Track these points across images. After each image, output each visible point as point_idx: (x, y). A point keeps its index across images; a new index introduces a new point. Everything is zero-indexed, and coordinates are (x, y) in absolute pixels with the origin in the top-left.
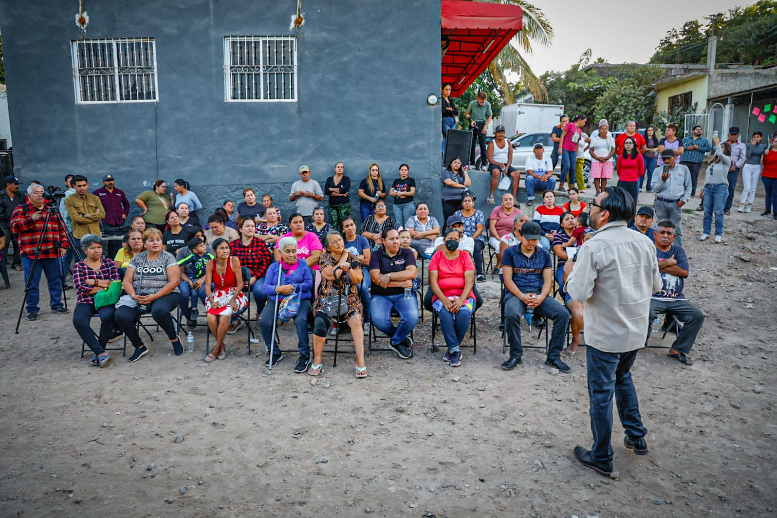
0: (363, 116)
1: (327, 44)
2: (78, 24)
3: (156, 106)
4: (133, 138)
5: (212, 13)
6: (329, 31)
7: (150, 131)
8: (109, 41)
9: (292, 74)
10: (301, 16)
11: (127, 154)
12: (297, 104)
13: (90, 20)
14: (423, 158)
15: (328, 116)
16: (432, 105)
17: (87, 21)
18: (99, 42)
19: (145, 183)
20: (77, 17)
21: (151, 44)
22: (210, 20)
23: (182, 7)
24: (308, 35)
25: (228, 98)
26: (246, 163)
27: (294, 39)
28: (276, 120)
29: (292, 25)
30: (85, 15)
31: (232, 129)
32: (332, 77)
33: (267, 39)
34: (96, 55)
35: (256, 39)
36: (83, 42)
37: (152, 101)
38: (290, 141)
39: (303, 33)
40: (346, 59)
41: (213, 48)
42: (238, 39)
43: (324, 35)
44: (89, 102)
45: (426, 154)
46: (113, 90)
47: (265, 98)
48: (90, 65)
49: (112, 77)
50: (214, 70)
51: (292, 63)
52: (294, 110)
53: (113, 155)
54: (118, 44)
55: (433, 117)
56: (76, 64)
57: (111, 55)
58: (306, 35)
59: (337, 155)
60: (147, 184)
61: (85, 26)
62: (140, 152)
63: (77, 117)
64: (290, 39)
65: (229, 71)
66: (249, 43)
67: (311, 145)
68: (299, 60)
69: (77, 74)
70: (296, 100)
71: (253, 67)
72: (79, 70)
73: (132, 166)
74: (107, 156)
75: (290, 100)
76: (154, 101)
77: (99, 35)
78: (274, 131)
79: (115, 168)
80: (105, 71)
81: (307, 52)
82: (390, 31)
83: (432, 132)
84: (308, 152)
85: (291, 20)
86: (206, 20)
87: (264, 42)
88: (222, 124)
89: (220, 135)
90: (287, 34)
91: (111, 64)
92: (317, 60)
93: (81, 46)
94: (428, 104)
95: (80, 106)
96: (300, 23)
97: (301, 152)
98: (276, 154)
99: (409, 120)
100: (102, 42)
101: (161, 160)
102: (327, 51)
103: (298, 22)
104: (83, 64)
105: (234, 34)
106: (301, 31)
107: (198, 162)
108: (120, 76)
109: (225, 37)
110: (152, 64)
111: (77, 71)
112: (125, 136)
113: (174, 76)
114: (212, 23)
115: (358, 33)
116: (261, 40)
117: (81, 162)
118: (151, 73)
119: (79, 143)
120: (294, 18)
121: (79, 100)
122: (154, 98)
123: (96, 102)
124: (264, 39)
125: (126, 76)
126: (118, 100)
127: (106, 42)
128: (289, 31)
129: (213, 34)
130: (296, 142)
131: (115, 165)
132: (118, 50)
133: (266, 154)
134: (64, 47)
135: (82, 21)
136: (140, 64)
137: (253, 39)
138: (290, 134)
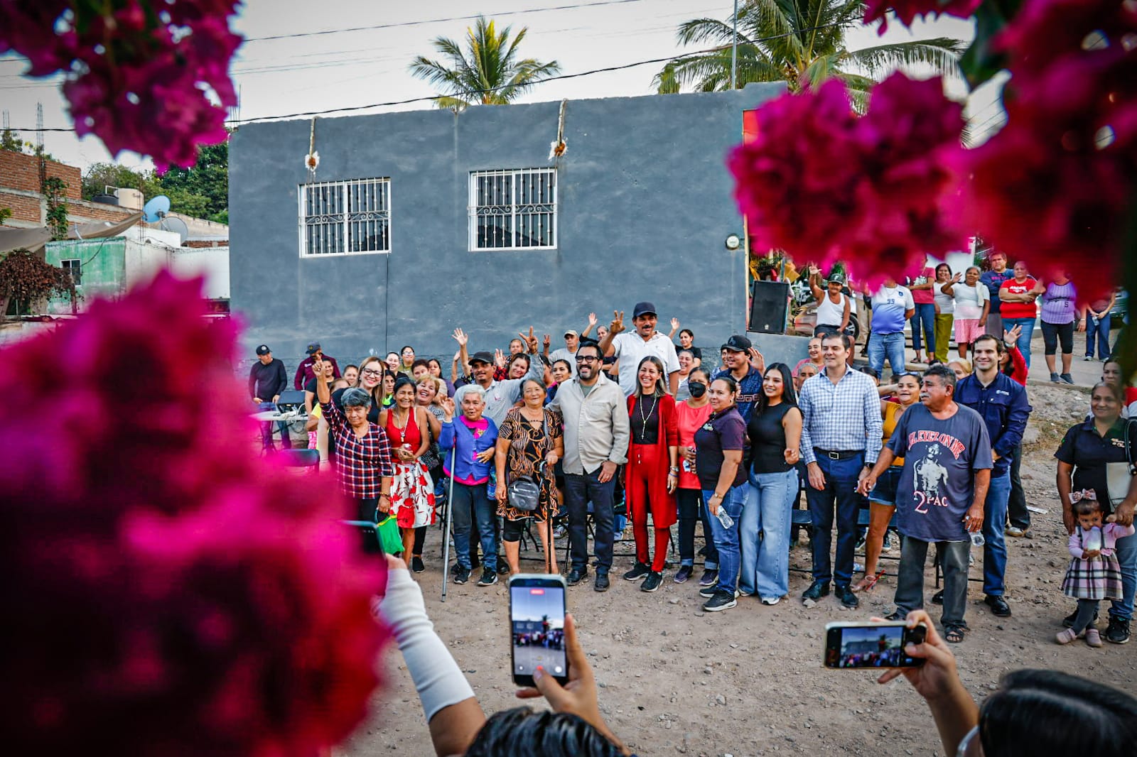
0: (641, 266)
1: (595, 175)
2: (307, 166)
3: (388, 259)
4: (361, 297)
5: (456, 144)
6: (597, 159)
7: (379, 288)
8: (340, 184)
9: (551, 215)
10: (563, 142)
11: (353, 315)
12: (556, 252)
13: (320, 161)
14: (721, 319)
15: (595, 266)
16: (733, 249)
17: (317, 162)
18: (328, 185)
20: (307, 158)
21: (386, 184)
22: (454, 153)
23: (422, 139)
24: (571, 165)
25: (473, 246)
26: (492, 327)
27: (553, 171)
28: (530, 273)
29: (552, 154)
30: (316, 156)
31: (476, 285)
32: (601, 217)
33: (522, 172)
34: (325, 200)
35: (508, 173)
36: (311, 186)
37: (384, 251)
38: (547, 299)
39: (565, 163)
40: (618, 193)
41: (456, 187)
42: (486, 175)
43: (592, 164)
44: (315, 255)
45: (725, 315)
46: (341, 240)
47: (518, 245)
48: (318, 212)
49: (341, 224)
50: (457, 213)
51: (551, 201)
52: (552, 260)
53: (337, 318)
54: (349, 187)
55: (733, 265)
56: (303, 212)
57: (341, 199)
58: (569, 165)
59: (606, 317)
60: (374, 352)
61: (315, 168)
62: (368, 314)
63: (299, 272)
64: (549, 171)
65: (475, 213)
66: (499, 178)
67: (572, 304)
68: (561, 196)
69: (303, 223)
70: (555, 247)
71: (503, 208)
72: (306, 218)
73: (358, 330)
74: (330, 319)
75: (548, 247)
76: (386, 252)
77: (329, 177)
78: (527, 287)
79: (338, 334)
80: (333, 220)
81: (569, 187)
82: (675, 155)
83: (732, 286)
84: (569, 313)
85: (550, 148)
86: (450, 153)
87: (518, 176)
88: (465, 279)
89: (461, 293)
90: (546, 165)
91: (341, 210)
92: (582, 196)
93: (309, 191)
94: (727, 247)
95: (304, 260)
96: (561, 151)
97: (561, 313)
98: (529, 316)
99: (700, 269)
100: (332, 185)
101: (390, 323)
102: (594, 184)
103: (559, 150)
104: (310, 212)
105: (481, 169)
106: (563, 160)
107: (434, 326)
108: (350, 224)
109: (471, 172)
110: (386, 208)
111: (304, 219)
112: (352, 294)
113: (411, 222)
114: (456, 157)
115: (634, 160)
116: (514, 174)
117: (302, 325)
118: (384, 219)
119: (301, 303)
120: (554, 145)
121: (303, 253)
122: (387, 248)
123: (322, 255)
124: (518, 172)
125: (358, 223)
126: (346, 252)
127: (336, 184)
128: (547, 161)
129: (457, 169)
130: (554, 300)
131: (338, 330)
132: (349, 193)
133: (516, 316)
134: (292, 193)
135: (312, 163)
136: (373, 209)
137: (504, 174)
138: (548, 291)
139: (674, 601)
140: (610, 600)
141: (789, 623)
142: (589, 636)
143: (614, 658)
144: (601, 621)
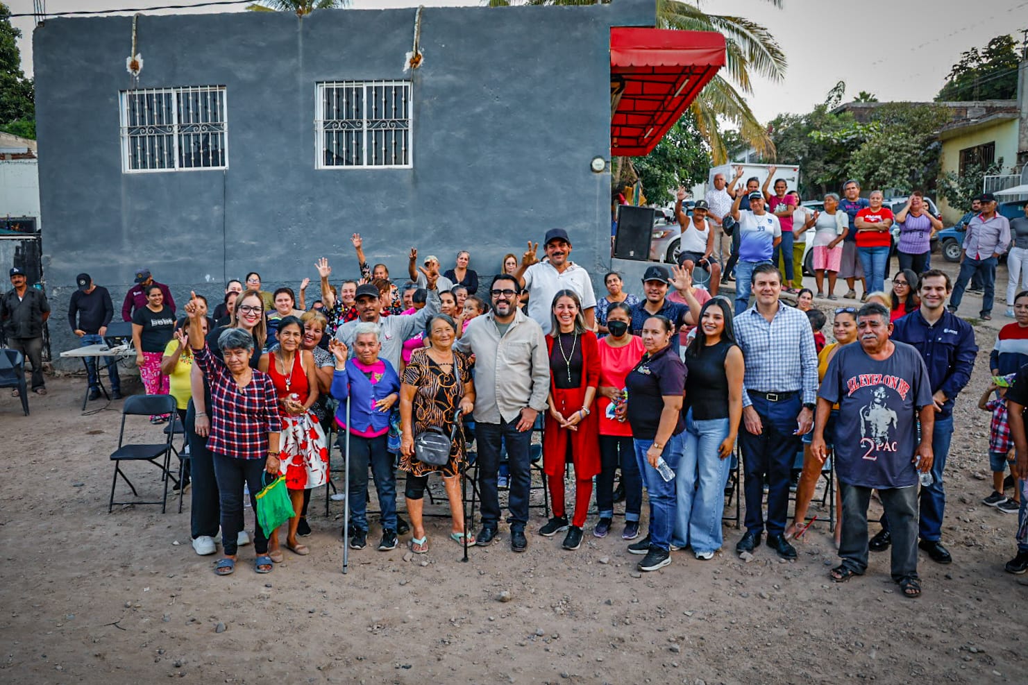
0: (502, 188)
1: (454, 90)
2: (129, 70)
3: (224, 176)
4: (194, 218)
5: (301, 51)
6: (456, 73)
7: (216, 208)
8: (168, 91)
9: (406, 131)
10: (419, 53)
11: (187, 238)
12: (412, 172)
13: (144, 64)
14: (586, 245)
15: (455, 188)
16: (598, 172)
17: (141, 66)
18: (154, 92)
19: (208, 277)
20: (129, 61)
21: (221, 93)
22: (298, 61)
23: (263, 44)
24: (428, 78)
25: (320, 164)
26: (341, 252)
27: (408, 84)
28: (383, 194)
29: (407, 65)
30: (139, 58)
31: (324, 206)
32: (460, 134)
33: (374, 85)
34: (151, 109)
35: (359, 85)
36: (134, 93)
37: (220, 168)
38: (402, 221)
39: (422, 76)
40: (478, 110)
41: (301, 98)
42: (334, 86)
43: (450, 77)
44: (140, 171)
45: (589, 241)
46: (170, 154)
47: (369, 163)
48: (143, 122)
49: (170, 137)
50: (302, 127)
51: (406, 116)
52: (407, 180)
53: (167, 240)
54: (178, 95)
55: (598, 188)
56: (125, 122)
57: (169, 108)
58: (425, 78)
59: (465, 241)
60: (211, 278)
61: (138, 72)
62: (202, 236)
63: (123, 189)
64: (403, 84)
65: (322, 128)
66: (349, 90)
67: (430, 228)
68: (415, 111)
69: (126, 134)
70: (410, 165)
71: (354, 123)
72: (129, 129)
73: (191, 254)
74: (160, 242)
75: (403, 166)
76: (223, 168)
77: (155, 83)
78: (380, 208)
79: (169, 258)
80: (161, 131)
81: (426, 102)
82: (540, 71)
83: (597, 210)
84: (426, 237)
85: (405, 59)
86: (294, 61)
87: (369, 89)
88: (311, 199)
89: (308, 214)
90: (400, 78)
91: (170, 120)
92: (440, 112)
93: (132, 98)
94: (593, 170)
95: (128, 176)
96: (417, 63)
97: (417, 236)
98: (383, 240)
99: (565, 193)
100: (159, 92)
101: (229, 247)
102: (453, 99)
103: (415, 62)
104: (133, 122)
105: (329, 79)
106: (419, 72)
107: (278, 250)
108: (180, 136)
109: (317, 83)
110: (222, 120)
111: (126, 130)
112: (184, 215)
113: (250, 135)
114: (300, 65)
115: (496, 75)
116: (365, 86)
117: (127, 248)
118: (219, 132)
119: (125, 224)
120: (409, 56)
121: (127, 168)
122: (223, 164)
123: (149, 170)
124: (369, 84)
125: (189, 136)
126: (177, 168)
127: (163, 92)
128: (402, 73)
129: (302, 78)
130: (410, 223)
131: (169, 254)
132: (179, 102)
133: (369, 239)
134: (111, 100)
135: (135, 66)
136: (207, 121)
137: (354, 85)
138: (403, 213)
139: (605, 560)
140: (533, 563)
141: (734, 580)
142: (527, 611)
143: (564, 637)
144: (533, 590)
